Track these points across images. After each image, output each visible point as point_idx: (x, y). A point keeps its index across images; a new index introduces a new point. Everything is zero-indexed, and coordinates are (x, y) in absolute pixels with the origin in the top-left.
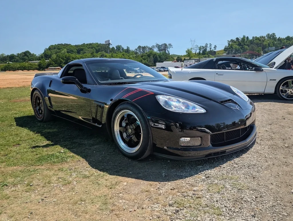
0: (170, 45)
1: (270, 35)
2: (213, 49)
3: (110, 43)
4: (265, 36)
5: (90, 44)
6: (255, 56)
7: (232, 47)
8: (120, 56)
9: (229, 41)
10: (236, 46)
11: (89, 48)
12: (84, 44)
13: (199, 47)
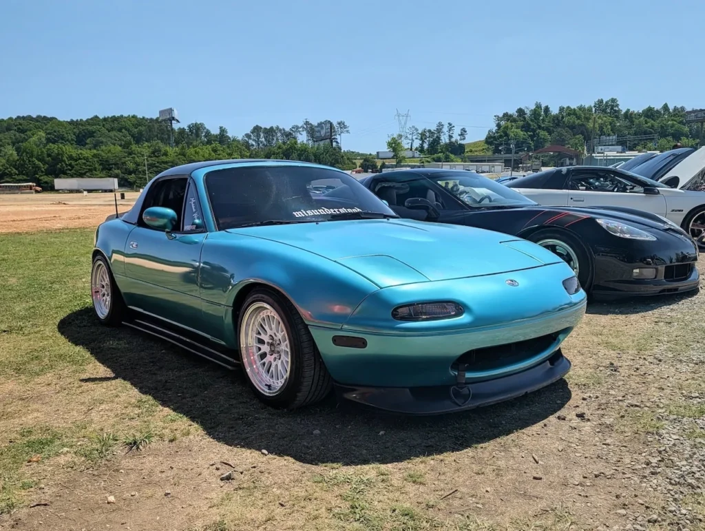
0: (342, 125)
1: (604, 102)
2: (456, 137)
3: (173, 118)
4: (593, 105)
5: (114, 119)
6: (567, 159)
7: (506, 135)
8: (207, 155)
9: (499, 119)
10: (516, 132)
11: (113, 129)
12: (96, 117)
13: (420, 132)
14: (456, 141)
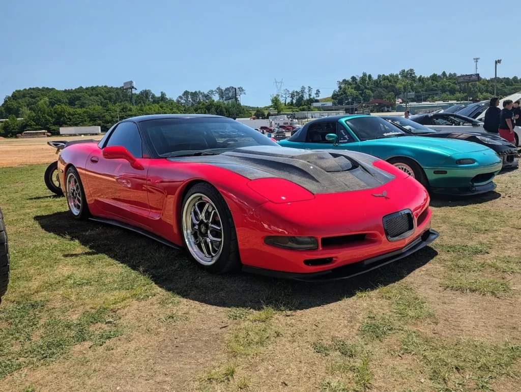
0: (241, 89)
1: (406, 71)
2: (313, 95)
3: (133, 87)
4: (398, 74)
5: (93, 89)
6: (386, 108)
7: (345, 93)
8: (157, 110)
9: (340, 83)
10: (351, 91)
11: (92, 95)
12: (81, 87)
13: (291, 92)
14: (314, 98)
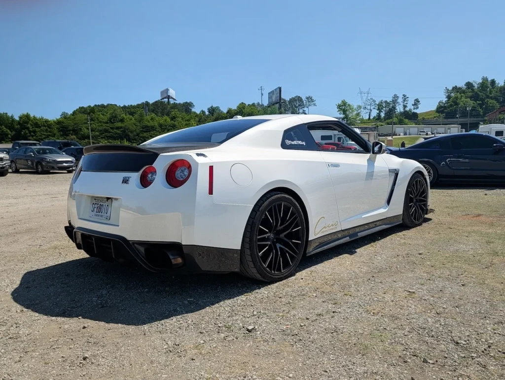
0: (310, 99)
2: (410, 107)
3: (169, 96)
7: (456, 104)
9: (448, 91)
10: (465, 101)
13: (377, 103)
14: (410, 110)
